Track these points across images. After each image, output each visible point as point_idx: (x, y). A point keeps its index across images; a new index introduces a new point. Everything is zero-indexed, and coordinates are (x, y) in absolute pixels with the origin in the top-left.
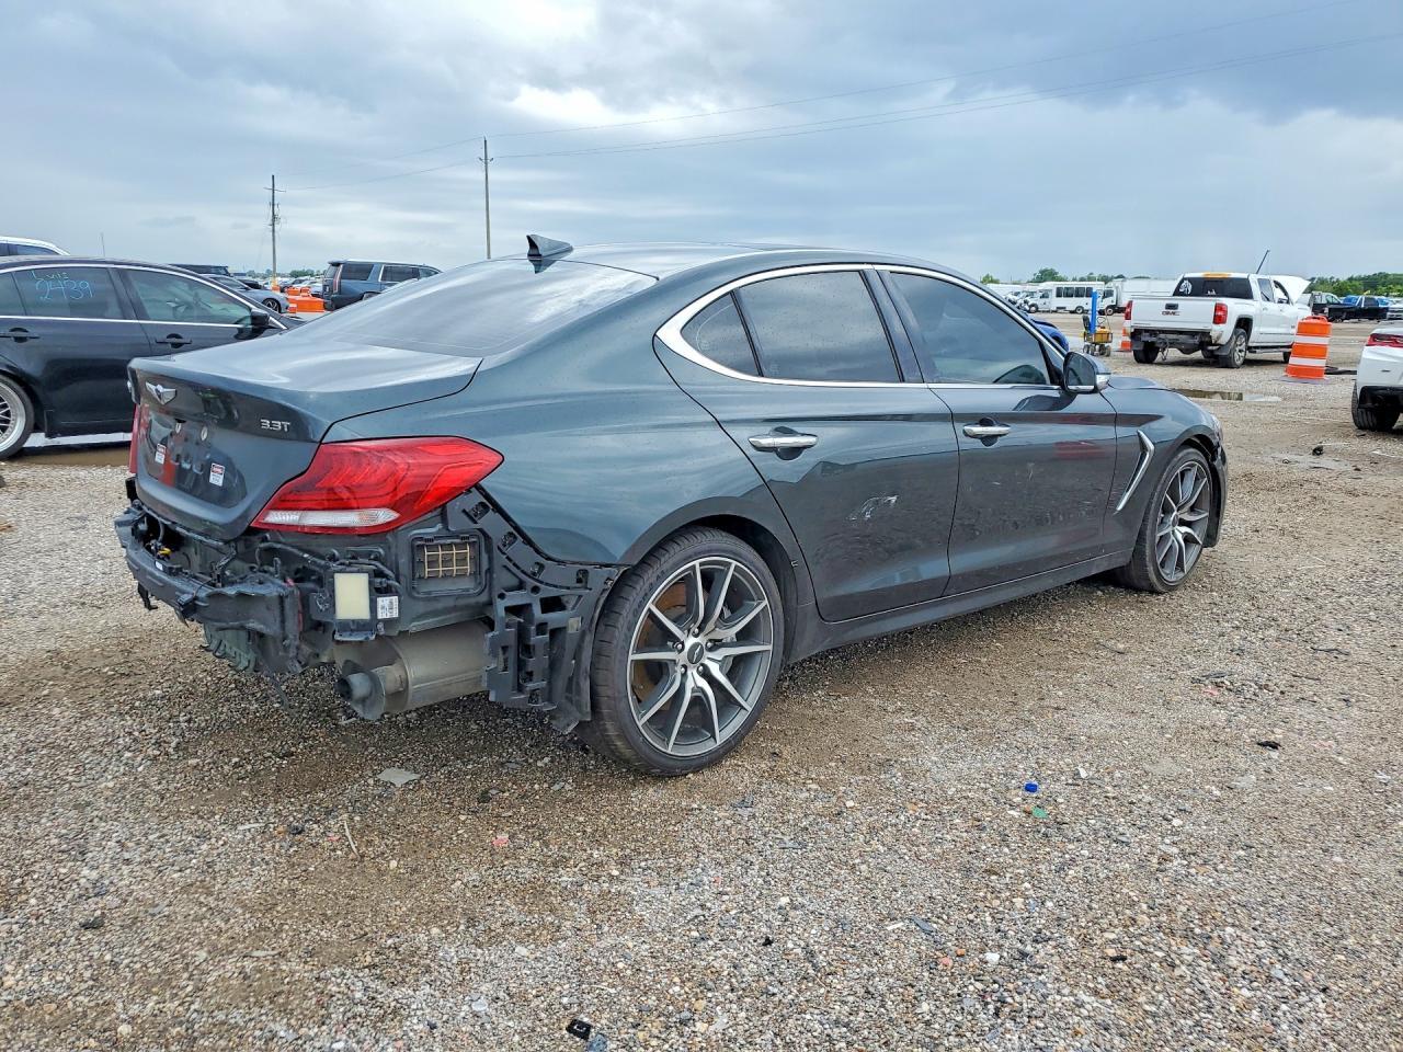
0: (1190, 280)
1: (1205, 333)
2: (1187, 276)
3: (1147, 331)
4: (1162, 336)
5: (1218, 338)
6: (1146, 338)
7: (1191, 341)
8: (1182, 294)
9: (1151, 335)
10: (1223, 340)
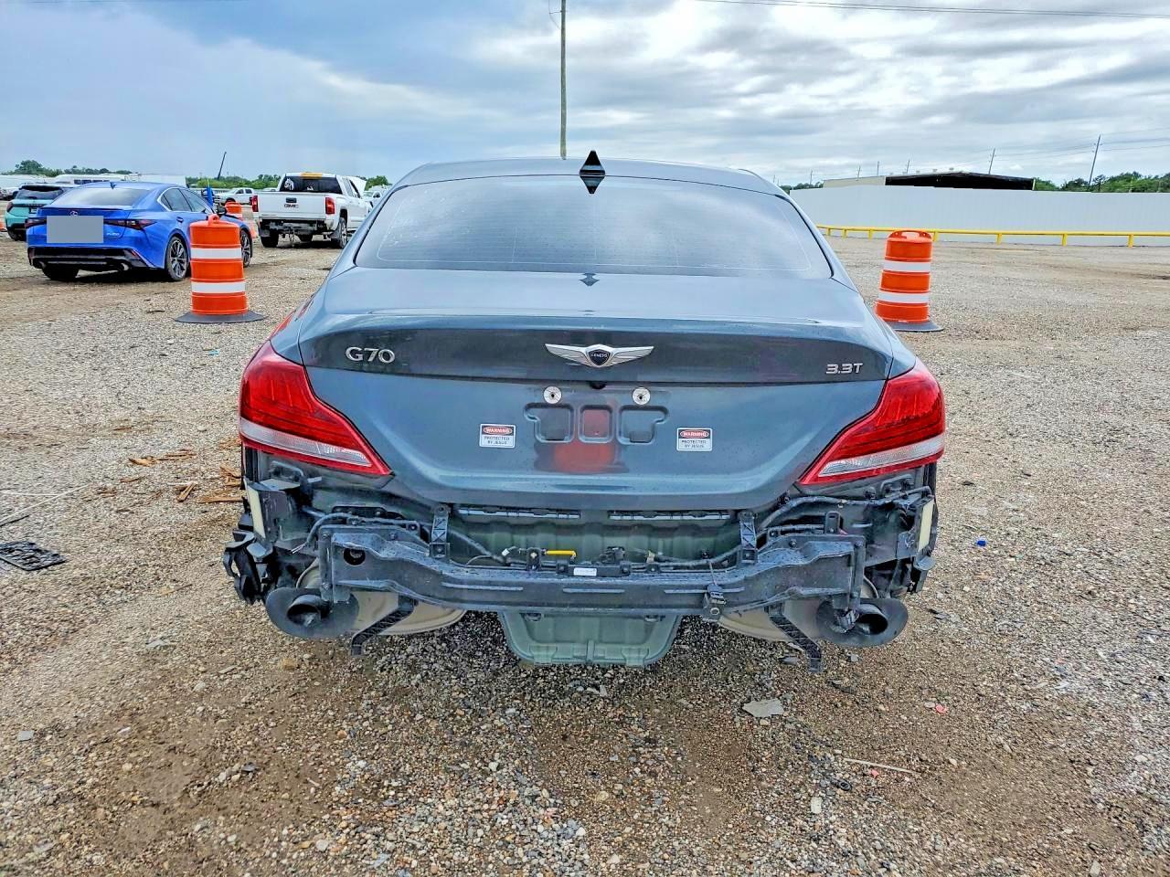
0: (292, 178)
1: (321, 222)
2: (288, 175)
3: (273, 221)
4: (286, 224)
5: (332, 224)
6: (273, 226)
7: (310, 228)
8: (287, 190)
9: (276, 225)
10: (334, 228)
